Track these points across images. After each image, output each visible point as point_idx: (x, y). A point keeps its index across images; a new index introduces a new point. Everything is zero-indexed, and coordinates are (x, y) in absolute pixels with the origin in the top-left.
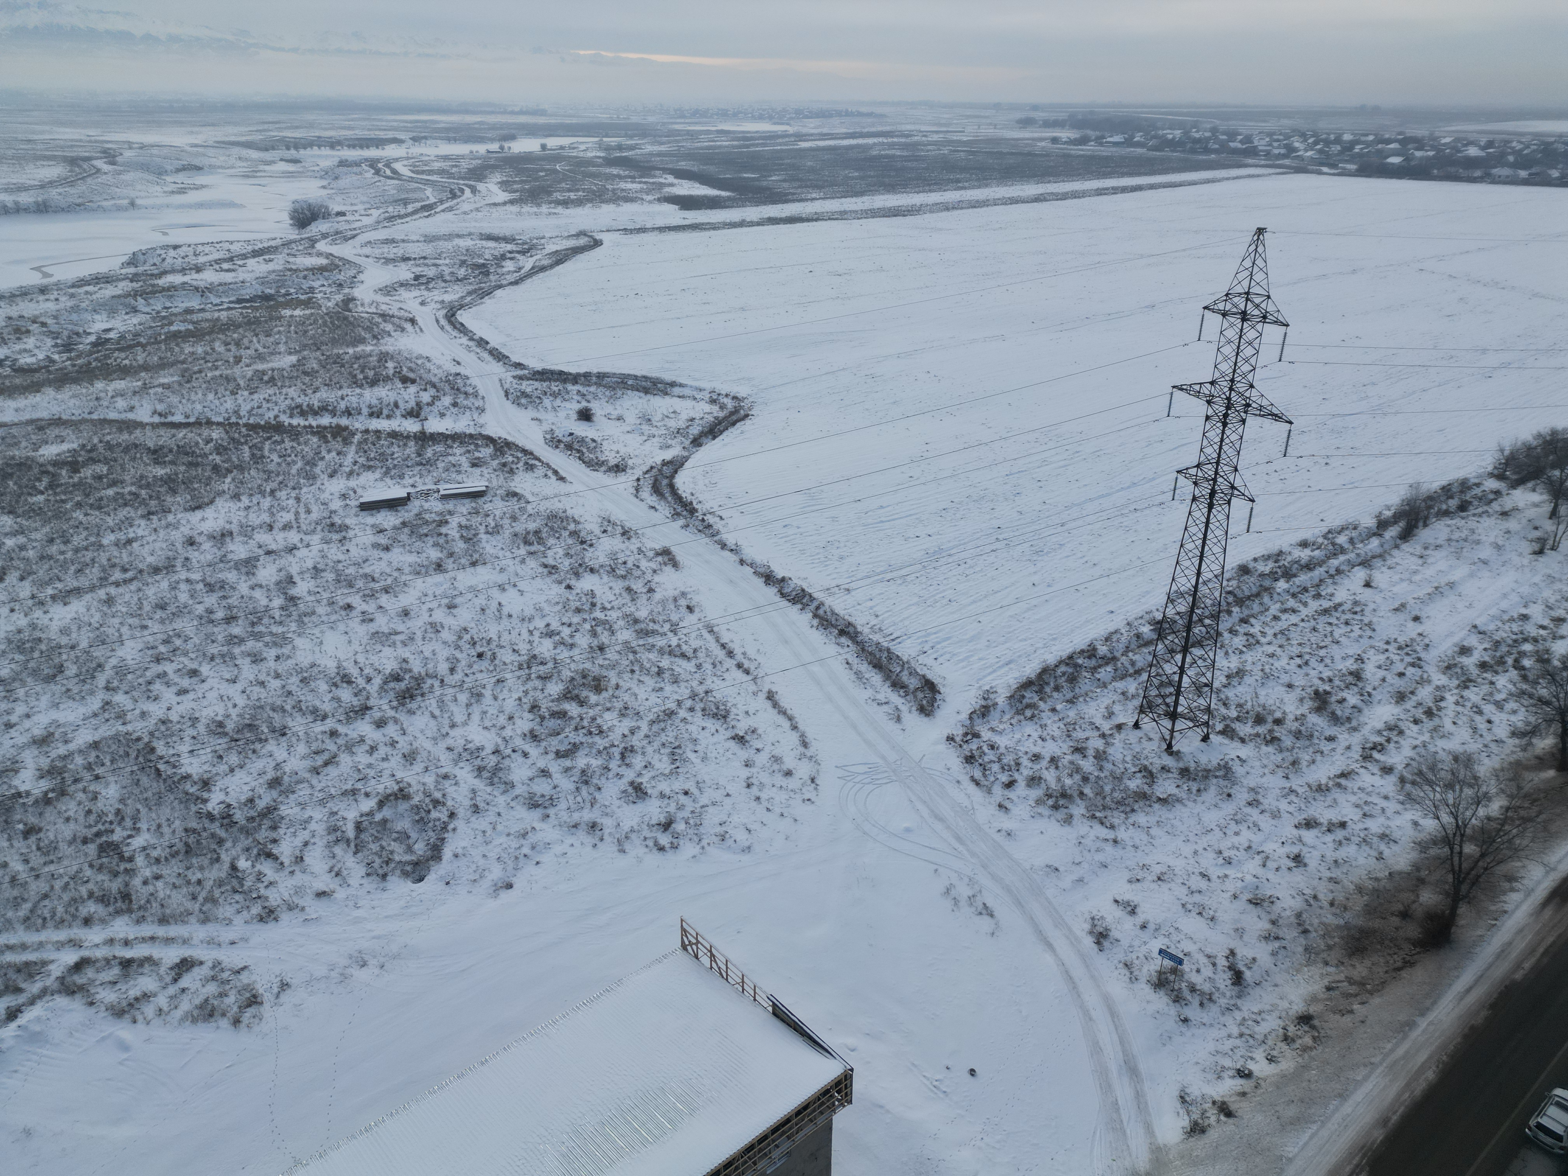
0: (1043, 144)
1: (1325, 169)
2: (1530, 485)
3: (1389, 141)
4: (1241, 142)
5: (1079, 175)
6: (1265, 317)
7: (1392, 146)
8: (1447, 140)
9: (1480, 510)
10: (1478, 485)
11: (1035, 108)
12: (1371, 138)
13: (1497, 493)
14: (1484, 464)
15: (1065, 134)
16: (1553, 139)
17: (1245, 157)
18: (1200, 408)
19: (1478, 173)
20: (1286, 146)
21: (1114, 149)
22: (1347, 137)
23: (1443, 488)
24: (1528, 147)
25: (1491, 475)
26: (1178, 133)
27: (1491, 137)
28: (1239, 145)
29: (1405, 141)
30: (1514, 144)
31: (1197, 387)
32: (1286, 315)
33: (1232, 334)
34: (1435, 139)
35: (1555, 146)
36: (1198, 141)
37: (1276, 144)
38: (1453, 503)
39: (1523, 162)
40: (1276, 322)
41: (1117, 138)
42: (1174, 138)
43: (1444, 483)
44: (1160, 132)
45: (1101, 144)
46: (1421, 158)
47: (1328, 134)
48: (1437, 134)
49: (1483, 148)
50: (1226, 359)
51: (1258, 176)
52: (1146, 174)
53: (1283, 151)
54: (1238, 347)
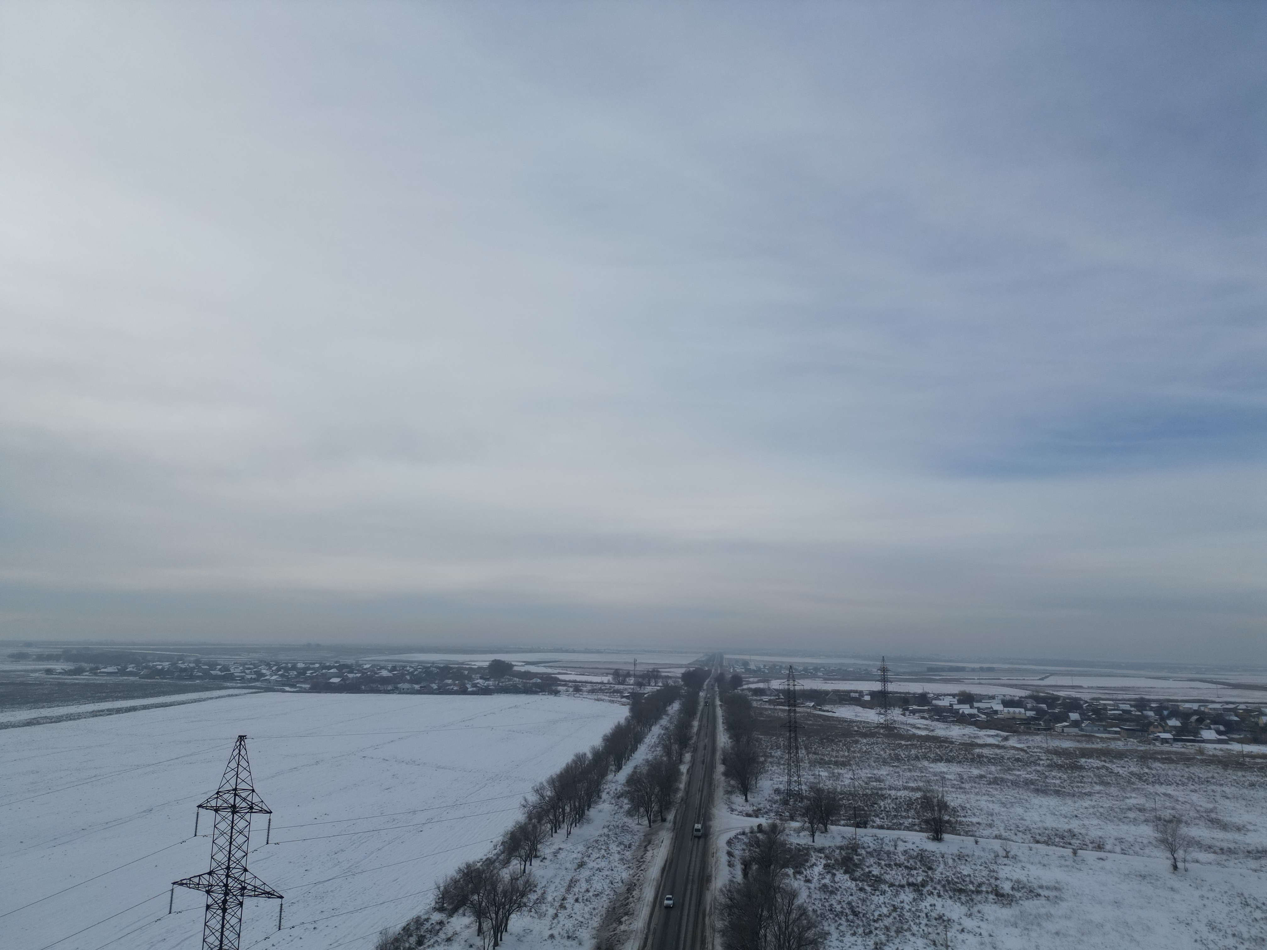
0: (37, 675)
1: (287, 689)
2: (461, 911)
3: (330, 668)
4: (220, 670)
5: (75, 699)
6: (251, 808)
7: (332, 671)
8: (367, 666)
9: (432, 941)
10: (427, 920)
11: (29, 644)
12: (317, 665)
13: (441, 923)
14: (428, 901)
15: (59, 667)
16: (429, 665)
17: (225, 681)
18: (200, 898)
19: (390, 687)
20: (256, 673)
21: (108, 678)
22: (300, 665)
23: (404, 929)
24: (416, 670)
25: (435, 909)
26: (166, 664)
27: (394, 664)
28: (219, 673)
29: (341, 667)
30: (408, 668)
31: (196, 880)
32: (269, 804)
33: (224, 826)
34: (360, 666)
35: (431, 669)
36: (185, 670)
37: (248, 671)
38: (413, 940)
39: (416, 679)
40: (262, 811)
41: (110, 669)
42: (163, 669)
43: (404, 924)
44: (151, 664)
45: (96, 674)
46: (353, 678)
47: (287, 664)
48: (361, 662)
49: (390, 671)
50: (221, 849)
51: (236, 695)
52: (138, 697)
53: (254, 676)
54: (231, 837)
